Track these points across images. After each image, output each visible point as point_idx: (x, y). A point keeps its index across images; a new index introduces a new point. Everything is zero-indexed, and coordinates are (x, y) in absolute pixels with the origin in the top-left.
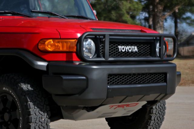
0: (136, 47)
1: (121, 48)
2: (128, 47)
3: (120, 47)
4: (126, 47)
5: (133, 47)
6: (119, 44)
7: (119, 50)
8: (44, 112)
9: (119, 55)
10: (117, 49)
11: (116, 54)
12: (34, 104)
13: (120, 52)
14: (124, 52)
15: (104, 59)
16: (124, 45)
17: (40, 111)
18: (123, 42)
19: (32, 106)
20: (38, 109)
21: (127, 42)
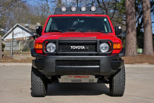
0: (83, 47)
1: (72, 47)
4: (76, 47)
5: (81, 47)
7: (71, 48)
8: (38, 77)
9: (71, 51)
10: (70, 47)
11: (70, 50)
12: (34, 73)
13: (72, 49)
14: (74, 49)
15: (56, 53)
16: (75, 46)
17: (36, 76)
18: (75, 44)
19: (33, 73)
20: (35, 75)
21: (78, 44)
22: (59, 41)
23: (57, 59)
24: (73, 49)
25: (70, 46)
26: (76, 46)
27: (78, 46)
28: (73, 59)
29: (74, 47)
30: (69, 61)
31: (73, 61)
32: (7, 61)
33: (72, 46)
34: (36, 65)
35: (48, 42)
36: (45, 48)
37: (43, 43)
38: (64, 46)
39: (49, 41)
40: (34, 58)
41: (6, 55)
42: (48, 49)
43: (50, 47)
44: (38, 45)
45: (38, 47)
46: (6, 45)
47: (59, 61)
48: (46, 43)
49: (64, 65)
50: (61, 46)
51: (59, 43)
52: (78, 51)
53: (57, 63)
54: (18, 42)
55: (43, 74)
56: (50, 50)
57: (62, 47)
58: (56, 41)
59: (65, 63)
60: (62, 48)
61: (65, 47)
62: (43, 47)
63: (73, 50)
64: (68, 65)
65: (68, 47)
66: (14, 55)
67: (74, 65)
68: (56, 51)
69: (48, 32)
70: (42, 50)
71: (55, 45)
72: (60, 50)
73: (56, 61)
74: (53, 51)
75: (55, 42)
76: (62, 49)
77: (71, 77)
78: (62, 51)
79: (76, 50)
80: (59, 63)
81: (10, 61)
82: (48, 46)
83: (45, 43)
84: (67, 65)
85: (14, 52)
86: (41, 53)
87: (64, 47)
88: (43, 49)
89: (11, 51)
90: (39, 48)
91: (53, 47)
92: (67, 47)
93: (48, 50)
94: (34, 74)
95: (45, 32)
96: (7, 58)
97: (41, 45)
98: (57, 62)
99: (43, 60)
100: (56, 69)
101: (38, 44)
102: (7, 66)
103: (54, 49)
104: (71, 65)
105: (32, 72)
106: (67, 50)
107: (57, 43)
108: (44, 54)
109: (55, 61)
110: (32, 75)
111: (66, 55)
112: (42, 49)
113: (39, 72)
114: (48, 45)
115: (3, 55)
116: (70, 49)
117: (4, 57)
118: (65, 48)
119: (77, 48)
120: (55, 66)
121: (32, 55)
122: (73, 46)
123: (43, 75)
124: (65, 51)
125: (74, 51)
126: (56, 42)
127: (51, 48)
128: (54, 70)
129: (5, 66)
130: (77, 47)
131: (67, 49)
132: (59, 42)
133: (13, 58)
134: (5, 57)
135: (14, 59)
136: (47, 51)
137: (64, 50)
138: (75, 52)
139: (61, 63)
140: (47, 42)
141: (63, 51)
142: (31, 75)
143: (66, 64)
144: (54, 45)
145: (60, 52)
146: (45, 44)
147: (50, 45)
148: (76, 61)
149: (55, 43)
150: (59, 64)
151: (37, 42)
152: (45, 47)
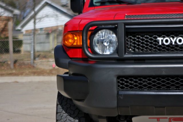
1: (162, 41)
2: (175, 38)
3: (160, 39)
4: (171, 38)
6: (160, 34)
7: (159, 43)
8: (74, 118)
9: (159, 50)
10: (156, 41)
11: (155, 48)
12: (63, 108)
13: (160, 46)
14: (168, 46)
15: (117, 56)
16: (168, 36)
17: (69, 117)
18: (168, 32)
19: (61, 109)
20: (66, 114)
21: (176, 32)
22: (126, 24)
23: (121, 74)
24: (163, 44)
25: (156, 38)
26: (173, 38)
27: (177, 36)
28: (164, 73)
29: (167, 41)
30: (154, 77)
31: (163, 77)
32: (23, 73)
33: (160, 36)
34: (66, 90)
35: (96, 27)
36: (88, 45)
37: (83, 31)
38: (138, 38)
39: (101, 27)
40: (62, 71)
41: (22, 60)
42: (97, 46)
43: (102, 42)
44: (70, 36)
45: (70, 41)
46: (24, 42)
47: (127, 77)
48: (90, 30)
49: (141, 89)
50: (131, 38)
51: (126, 29)
52: (176, 50)
53: (122, 84)
54: (48, 34)
55: (87, 113)
56: (104, 48)
57: (134, 40)
58: (117, 24)
59: (144, 82)
60: (134, 43)
61: (143, 40)
62: (85, 41)
63: (164, 48)
64: (150, 87)
65: (151, 39)
66: (38, 61)
67: (168, 89)
68: (117, 51)
69: (97, 4)
70: (81, 50)
71: (114, 35)
72: (129, 48)
73: (119, 77)
74: (111, 51)
75: (116, 28)
76: (135, 47)
77: (160, 119)
78: (134, 50)
79: (172, 48)
80: (127, 82)
81: (29, 72)
82: (96, 37)
83: (88, 30)
84: (150, 89)
85: (37, 54)
86: (78, 57)
87: (138, 41)
88: (85, 46)
89: (32, 52)
90: (75, 44)
91: (111, 42)
92: (147, 41)
93: (98, 50)
94: (64, 112)
95: (92, 5)
96: (23, 67)
97: (78, 37)
98: (122, 80)
99: (84, 76)
100: (118, 100)
101: (72, 34)
102: (22, 83)
103: (113, 47)
104: (159, 89)
105: (57, 105)
106: (146, 48)
107: (121, 30)
108: (86, 59)
109: (115, 79)
110: (59, 114)
111: (146, 61)
112: (81, 48)
113: (75, 105)
114: (97, 35)
115: (15, 62)
116: (155, 45)
117: (17, 64)
118: (143, 43)
119: (176, 42)
120: (116, 92)
121: (58, 63)
122: (164, 37)
123: (85, 114)
124: (142, 50)
125: (168, 50)
126: (119, 27)
127: (105, 44)
128: (115, 104)
129: (17, 82)
130: (173, 40)
131: (147, 45)
132: (127, 27)
133: (35, 66)
134: (20, 65)
135: (38, 69)
136: (94, 52)
137: (138, 48)
138: (169, 53)
139: (132, 82)
140: (94, 28)
141: (137, 50)
142: (57, 113)
143: (145, 85)
144: (113, 37)
145: (130, 53)
146: (89, 33)
147: (101, 34)
148: (173, 77)
149: (114, 30)
150: (127, 86)
151: (69, 30)
152: (88, 41)
